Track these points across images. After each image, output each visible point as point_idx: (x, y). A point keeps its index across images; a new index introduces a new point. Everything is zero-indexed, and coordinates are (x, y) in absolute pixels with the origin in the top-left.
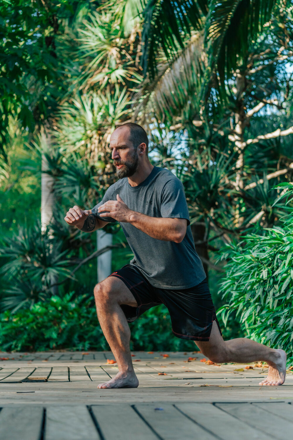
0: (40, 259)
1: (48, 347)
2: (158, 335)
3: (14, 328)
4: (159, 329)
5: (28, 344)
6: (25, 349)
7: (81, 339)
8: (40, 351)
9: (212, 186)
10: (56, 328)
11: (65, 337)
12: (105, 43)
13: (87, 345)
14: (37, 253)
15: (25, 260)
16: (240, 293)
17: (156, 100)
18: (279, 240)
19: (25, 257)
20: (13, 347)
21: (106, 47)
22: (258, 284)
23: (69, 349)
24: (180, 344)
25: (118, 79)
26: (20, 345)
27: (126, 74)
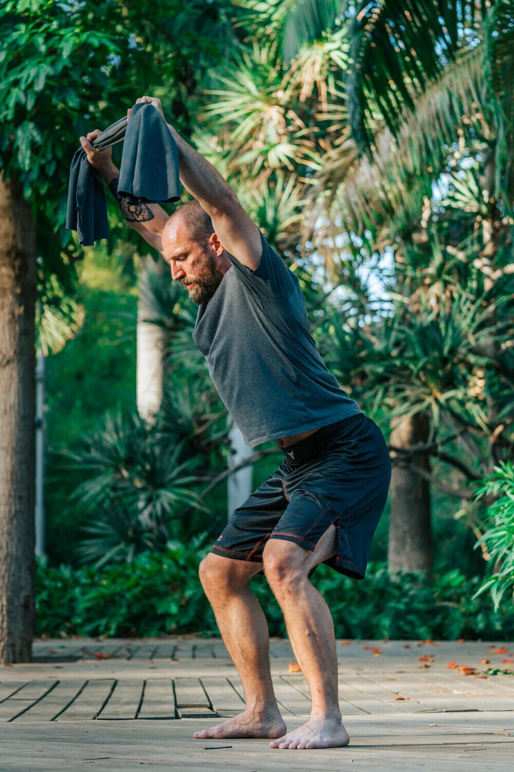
0: (144, 474)
1: (163, 629)
2: (353, 608)
3: (103, 597)
4: (352, 599)
5: (127, 625)
6: (123, 633)
8: (149, 637)
9: (446, 350)
10: (176, 596)
11: (191, 612)
12: (257, 99)
14: (139, 463)
15: (118, 476)
17: (347, 200)
19: (118, 470)
20: (102, 628)
21: (259, 105)
23: (200, 633)
24: (391, 626)
25: (280, 161)
26: (113, 626)
27: (295, 152)
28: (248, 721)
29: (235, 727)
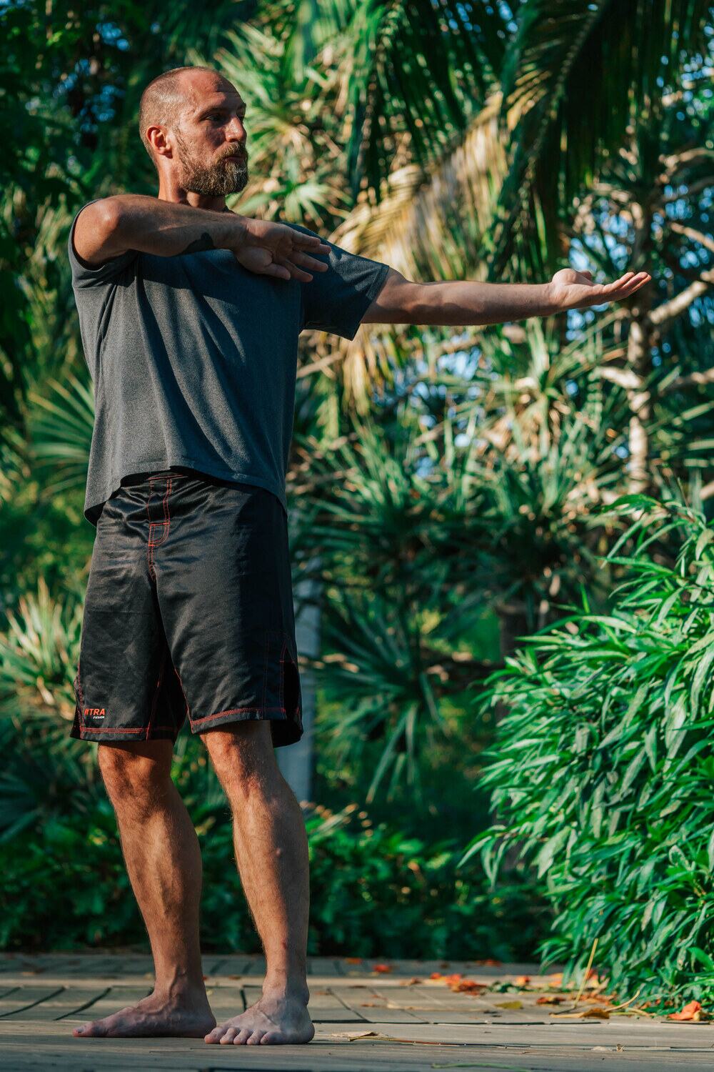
1: (82, 938)
5: (28, 931)
6: (19, 944)
10: (104, 887)
12: (272, 113)
15: (36, 701)
16: (530, 793)
18: (616, 648)
19: (36, 690)
21: (274, 122)
22: (565, 769)
25: (303, 211)
27: (326, 195)
28: (161, 1008)
29: (140, 1018)
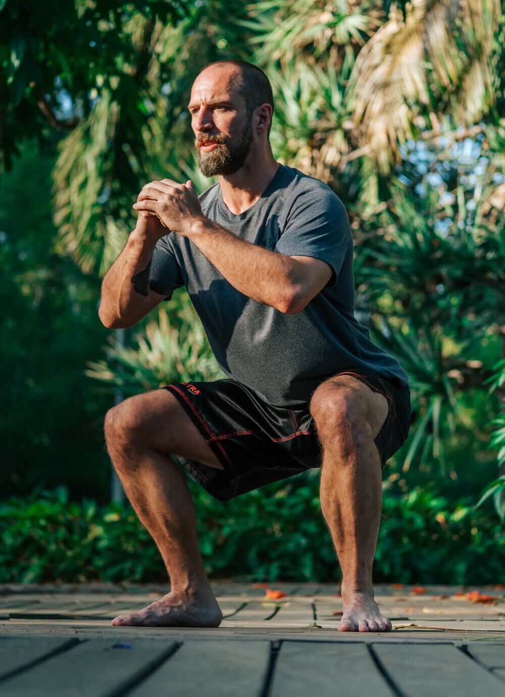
2: (424, 552)
7: (264, 558)
10: (212, 534)
11: (231, 550)
13: (274, 570)
20: (126, 572)
25: (350, 35)
26: (139, 570)
27: (367, 24)
28: (180, 603)
29: (165, 610)
